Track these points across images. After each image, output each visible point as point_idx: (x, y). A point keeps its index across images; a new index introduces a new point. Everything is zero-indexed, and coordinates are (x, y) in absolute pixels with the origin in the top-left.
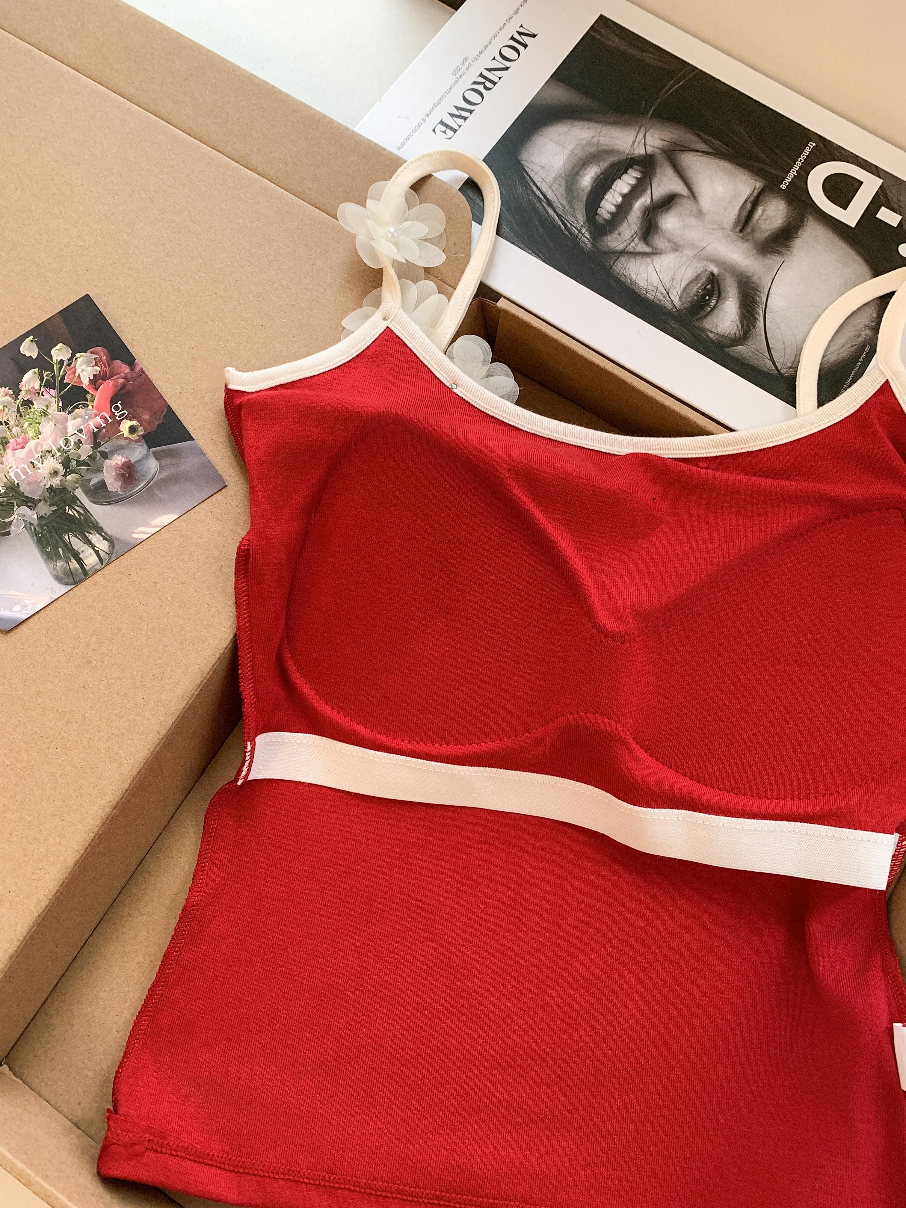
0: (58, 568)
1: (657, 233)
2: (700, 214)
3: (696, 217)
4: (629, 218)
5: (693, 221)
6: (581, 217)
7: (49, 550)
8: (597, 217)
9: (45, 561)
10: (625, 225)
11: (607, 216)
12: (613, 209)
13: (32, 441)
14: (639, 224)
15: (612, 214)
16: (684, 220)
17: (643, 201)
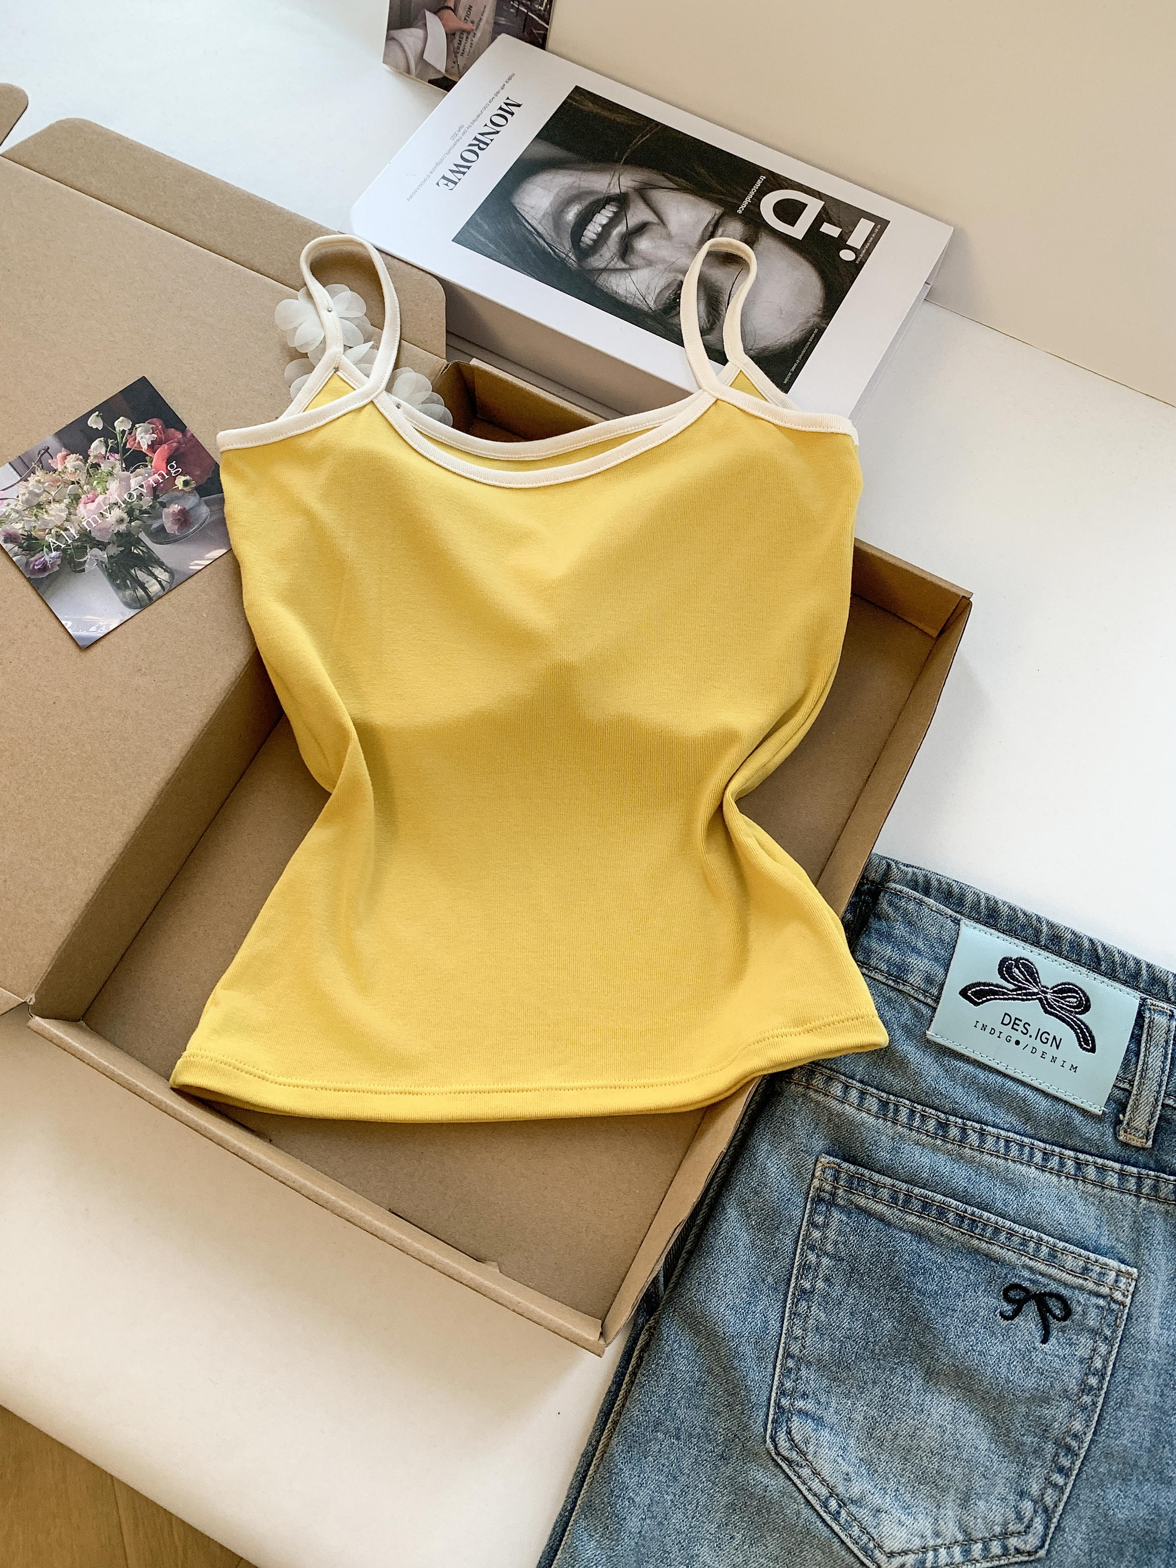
0: (127, 596)
1: (633, 253)
2: (669, 237)
3: (665, 239)
4: (608, 243)
5: (664, 242)
6: (567, 244)
7: (118, 582)
8: (581, 243)
9: (116, 591)
10: (605, 248)
11: (590, 243)
12: (595, 237)
13: (100, 496)
14: (617, 247)
15: (594, 241)
16: (655, 242)
17: (620, 229)
